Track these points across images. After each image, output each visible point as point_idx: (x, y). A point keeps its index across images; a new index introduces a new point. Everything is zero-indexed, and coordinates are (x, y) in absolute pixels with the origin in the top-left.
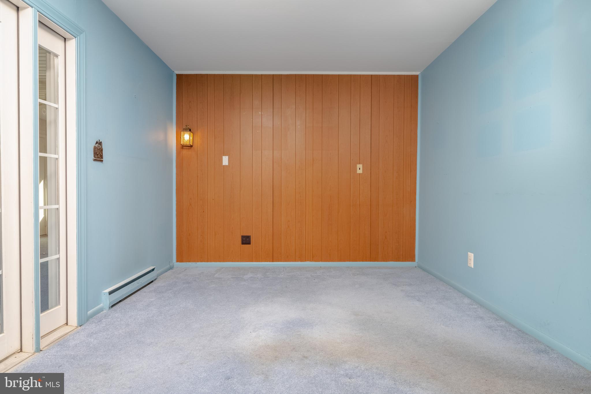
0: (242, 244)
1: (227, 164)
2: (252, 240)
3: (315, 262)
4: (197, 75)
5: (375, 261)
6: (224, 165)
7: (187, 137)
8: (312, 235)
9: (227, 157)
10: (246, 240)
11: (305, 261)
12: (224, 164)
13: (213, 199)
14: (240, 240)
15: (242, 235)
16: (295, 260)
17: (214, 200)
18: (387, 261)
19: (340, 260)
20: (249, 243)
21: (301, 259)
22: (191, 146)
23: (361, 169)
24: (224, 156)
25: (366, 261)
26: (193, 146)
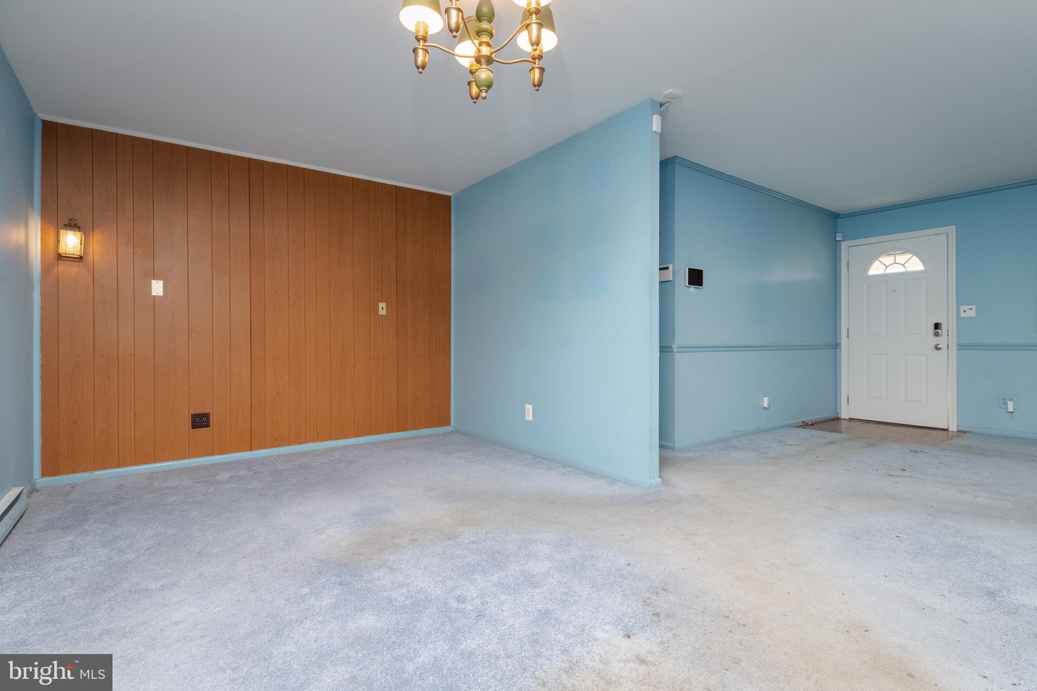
0: (192, 428)
1: (161, 293)
2: (213, 420)
3: (320, 441)
4: (92, 131)
5: (403, 431)
6: (154, 296)
7: (71, 242)
8: (316, 404)
9: (161, 282)
10: (200, 421)
11: (306, 442)
12: (154, 293)
13: (131, 355)
14: (188, 422)
15: (192, 412)
16: (289, 444)
17: (132, 357)
18: (418, 429)
19: (358, 435)
20: (208, 426)
21: (299, 440)
22: (81, 258)
23: (385, 309)
24: (154, 279)
25: (393, 432)
26: (84, 258)
